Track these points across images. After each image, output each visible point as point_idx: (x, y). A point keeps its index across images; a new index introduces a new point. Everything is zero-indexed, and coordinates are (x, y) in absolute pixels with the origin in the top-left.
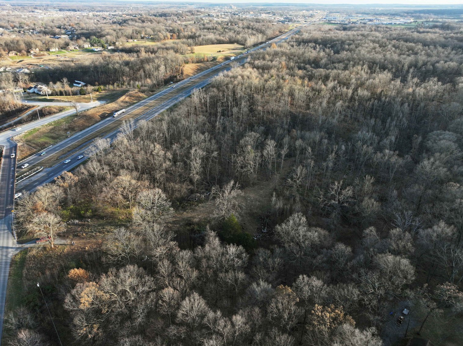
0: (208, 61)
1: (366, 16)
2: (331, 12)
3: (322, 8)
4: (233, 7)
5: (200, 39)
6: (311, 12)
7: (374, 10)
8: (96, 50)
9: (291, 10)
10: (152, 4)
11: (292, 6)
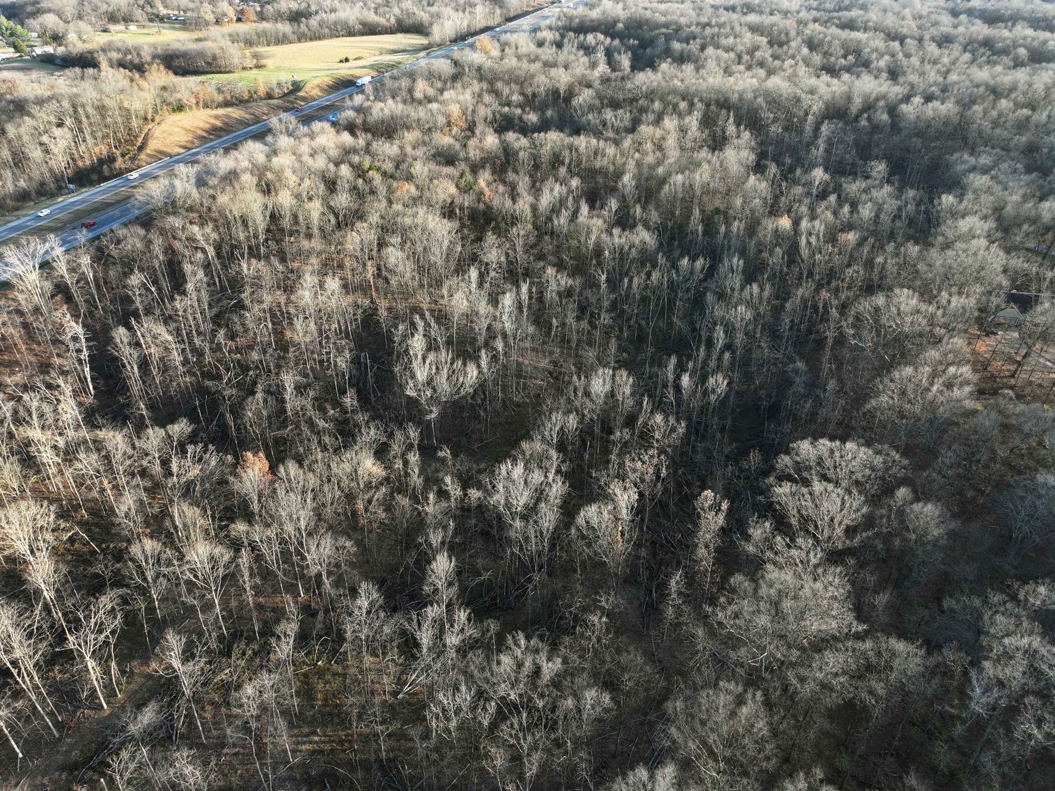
0: (269, 96)
5: (314, 22)
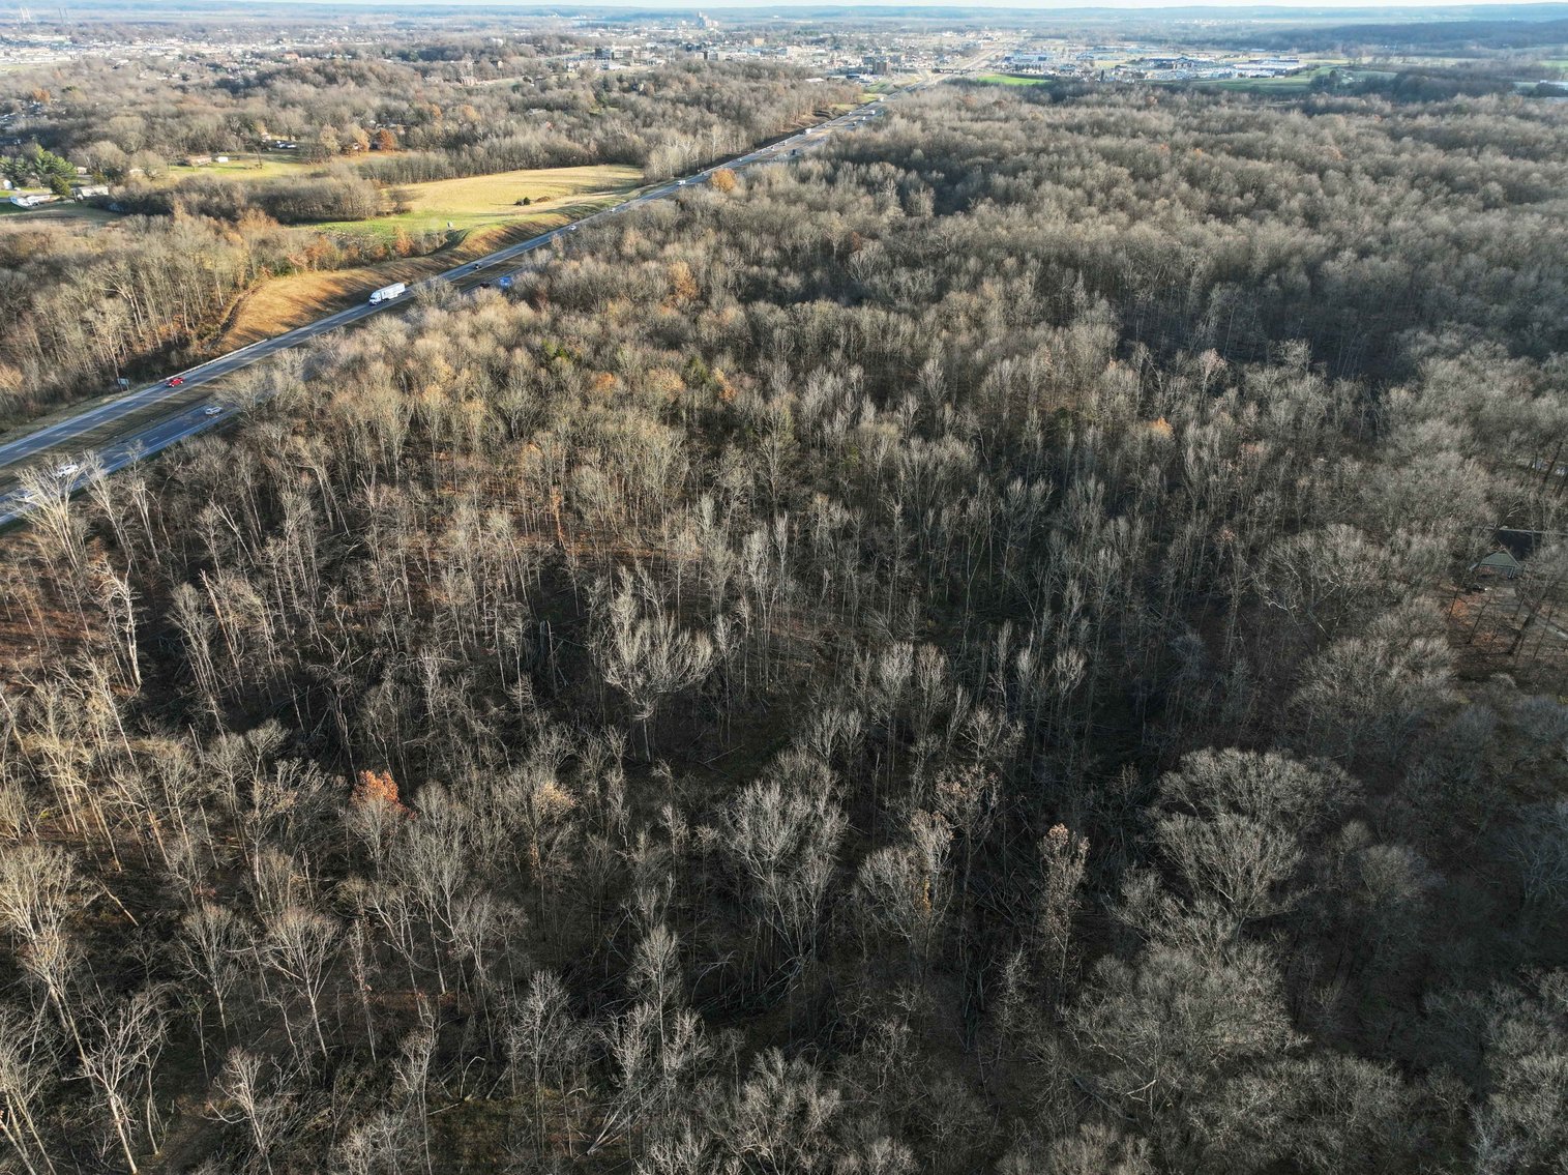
0: (414, 252)
1: (1154, 48)
2: (1037, 37)
3: (1012, 22)
4: (708, 23)
5: (480, 149)
6: (970, 37)
7: (1185, 27)
8: (21, 202)
9: (904, 31)
10: (432, 14)
11: (916, 15)
